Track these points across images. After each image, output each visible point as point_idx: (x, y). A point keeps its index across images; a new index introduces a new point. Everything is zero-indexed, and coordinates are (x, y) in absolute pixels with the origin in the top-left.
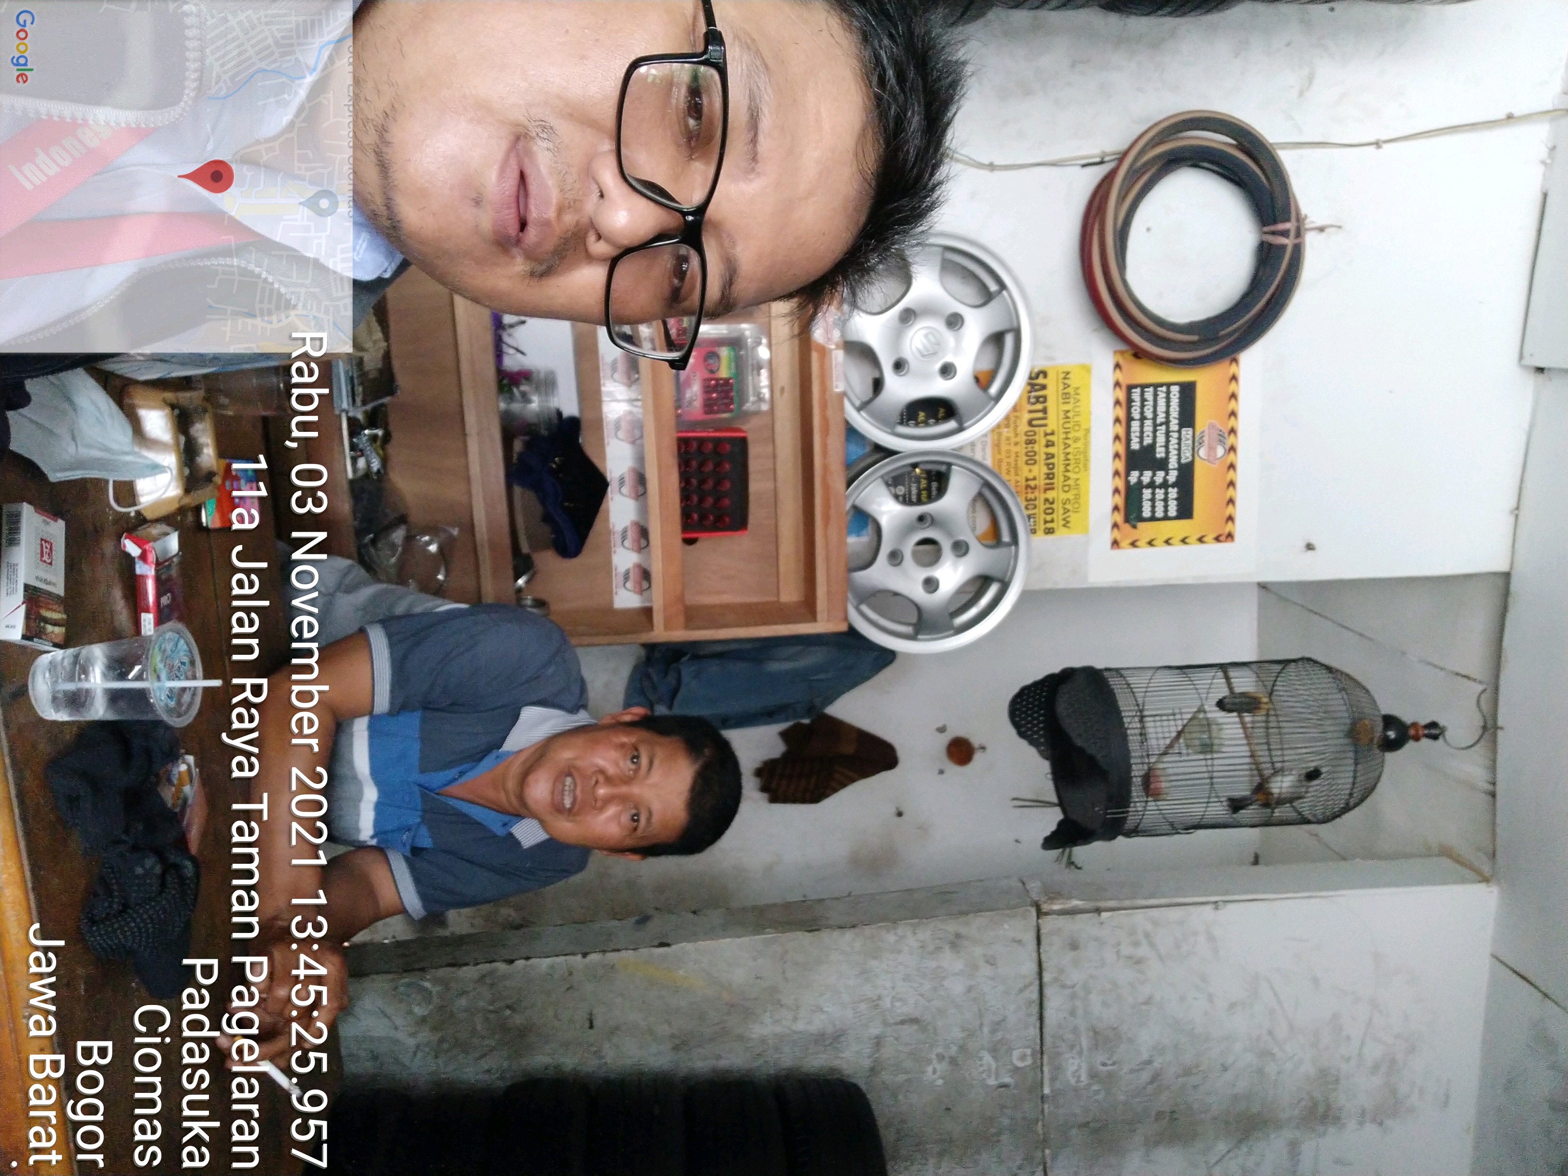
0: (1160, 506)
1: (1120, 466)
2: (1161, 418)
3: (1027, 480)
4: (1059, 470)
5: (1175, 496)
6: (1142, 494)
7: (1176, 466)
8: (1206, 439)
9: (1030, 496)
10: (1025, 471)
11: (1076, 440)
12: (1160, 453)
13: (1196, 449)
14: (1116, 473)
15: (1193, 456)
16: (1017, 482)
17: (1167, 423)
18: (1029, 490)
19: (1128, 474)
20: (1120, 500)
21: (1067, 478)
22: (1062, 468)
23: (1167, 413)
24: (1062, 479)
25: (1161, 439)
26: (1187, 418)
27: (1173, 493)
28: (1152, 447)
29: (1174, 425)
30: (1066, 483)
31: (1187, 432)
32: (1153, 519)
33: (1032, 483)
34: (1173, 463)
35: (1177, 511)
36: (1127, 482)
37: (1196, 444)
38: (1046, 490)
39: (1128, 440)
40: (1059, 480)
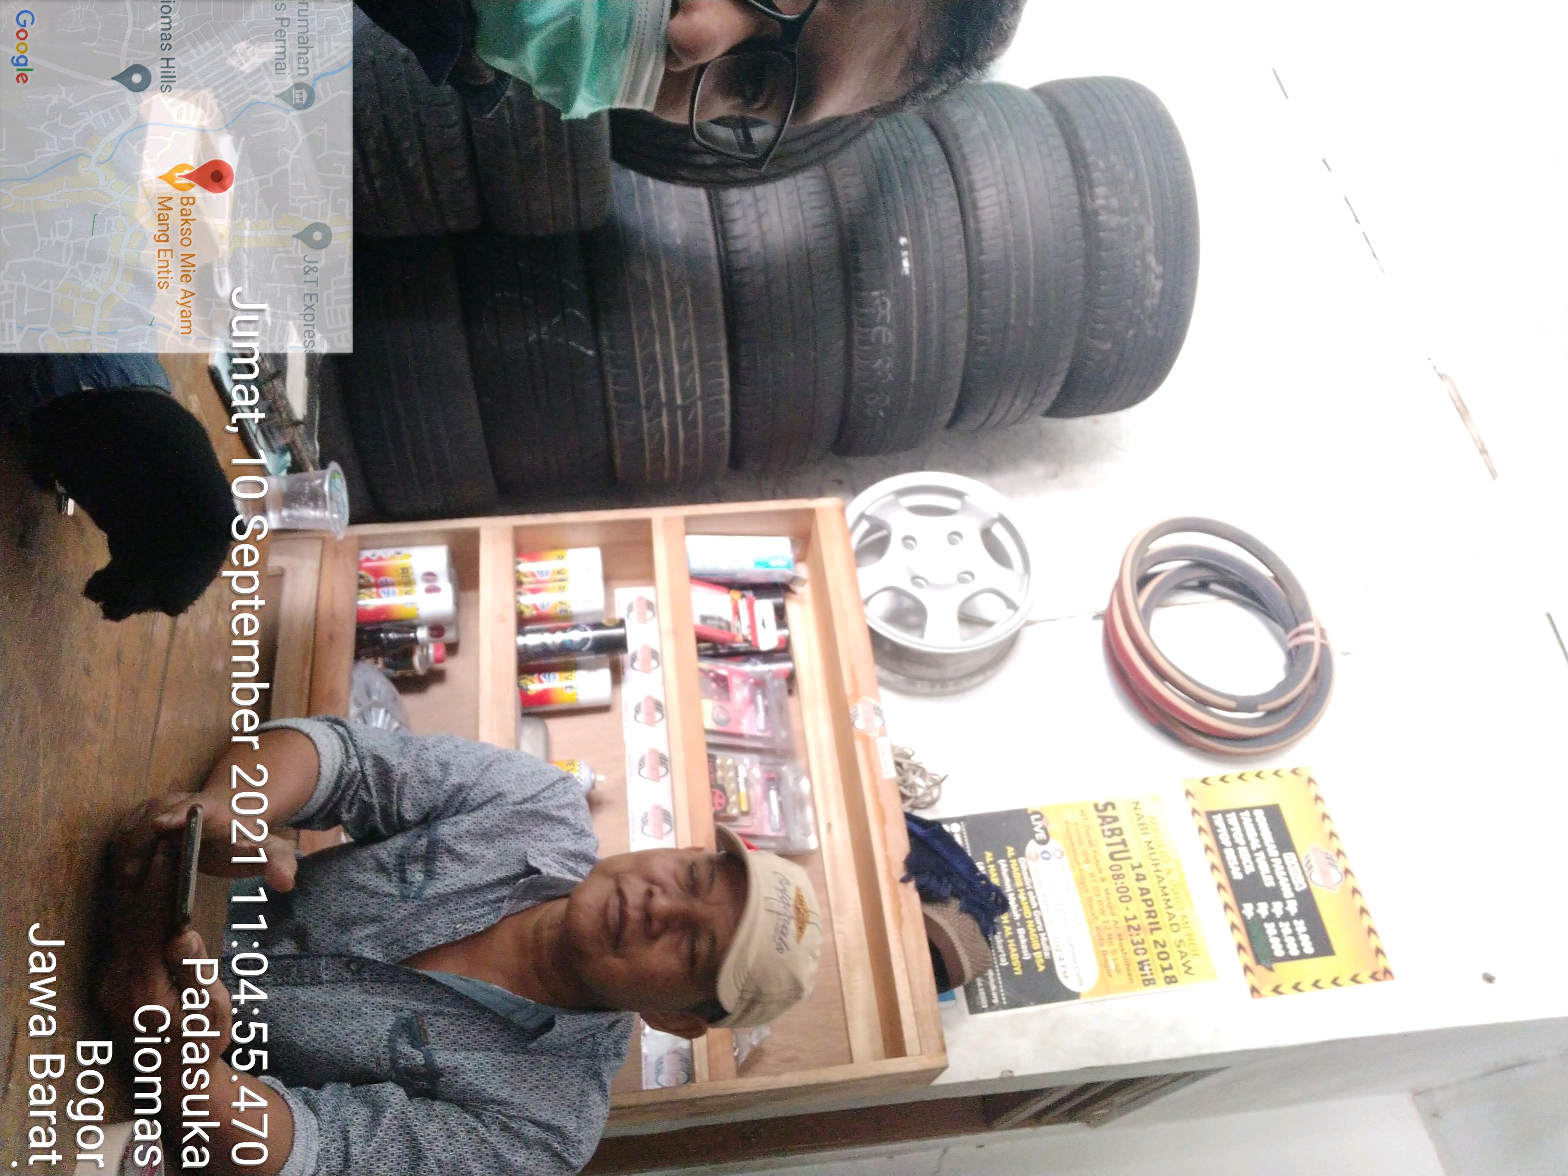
0: (1291, 942)
1: (1228, 897)
2: (1255, 845)
3: (1127, 920)
4: (1159, 906)
5: (1304, 929)
6: (1264, 929)
7: (1292, 895)
8: (1313, 862)
9: (1136, 939)
10: (1122, 911)
11: (1169, 872)
12: (1269, 882)
13: (1308, 875)
14: (1227, 906)
15: (1306, 881)
16: (1116, 922)
17: (1264, 848)
18: (1133, 932)
19: (1240, 908)
20: (1241, 937)
21: (1172, 916)
22: (1163, 905)
23: (1259, 837)
24: (1167, 917)
25: (1264, 868)
26: (1284, 843)
27: (1300, 926)
28: (1256, 876)
29: (1273, 851)
30: (1173, 921)
31: (1289, 857)
32: (1288, 958)
33: (1134, 923)
34: (1287, 892)
35: (1313, 946)
36: (1243, 917)
37: (1306, 869)
38: (1152, 930)
39: (1228, 871)
40: (1162, 918)
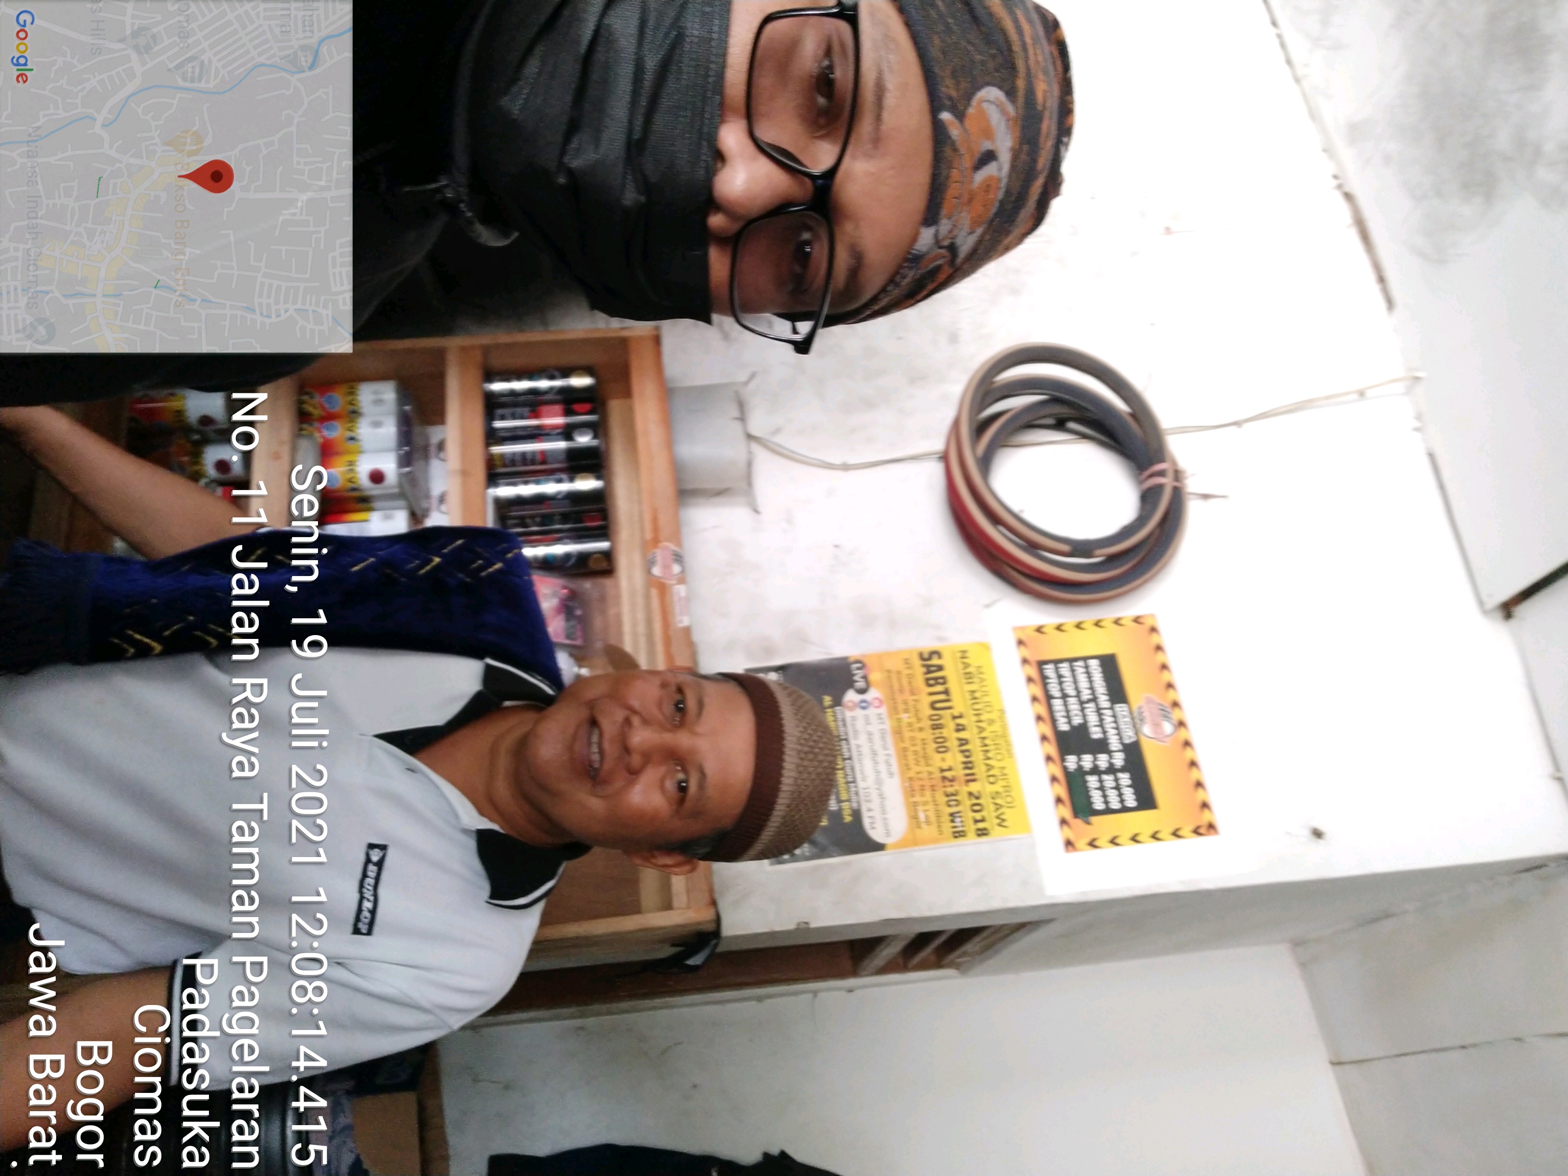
0: (1112, 795)
1: (1052, 749)
2: (1086, 695)
3: (942, 771)
4: (978, 757)
5: (1129, 782)
6: (1086, 782)
7: (1120, 747)
8: (1146, 714)
9: (950, 790)
10: (937, 761)
11: (991, 722)
12: (1096, 733)
13: (1138, 726)
14: (1049, 759)
15: (1136, 734)
16: (930, 773)
17: (1094, 699)
18: (948, 783)
19: (1063, 760)
20: (1061, 790)
21: (990, 767)
22: (981, 756)
23: (1092, 688)
24: (984, 768)
25: (1093, 719)
26: (1117, 693)
27: (1125, 779)
28: (1083, 728)
29: (1104, 701)
30: (991, 773)
31: (1120, 708)
32: (1108, 811)
33: (948, 774)
34: (1114, 743)
35: (1137, 800)
36: (1065, 769)
37: (1137, 721)
38: (968, 781)
39: (1054, 721)
40: (980, 770)
